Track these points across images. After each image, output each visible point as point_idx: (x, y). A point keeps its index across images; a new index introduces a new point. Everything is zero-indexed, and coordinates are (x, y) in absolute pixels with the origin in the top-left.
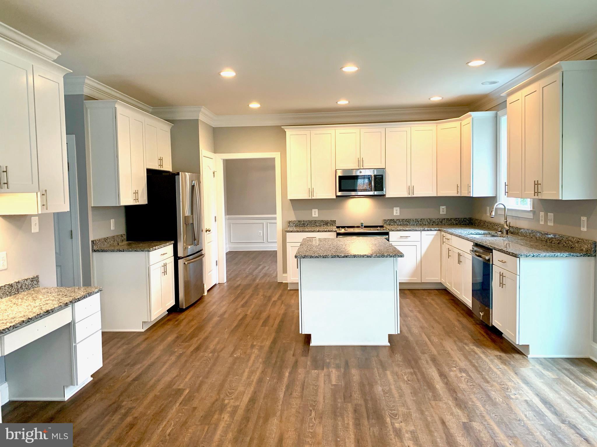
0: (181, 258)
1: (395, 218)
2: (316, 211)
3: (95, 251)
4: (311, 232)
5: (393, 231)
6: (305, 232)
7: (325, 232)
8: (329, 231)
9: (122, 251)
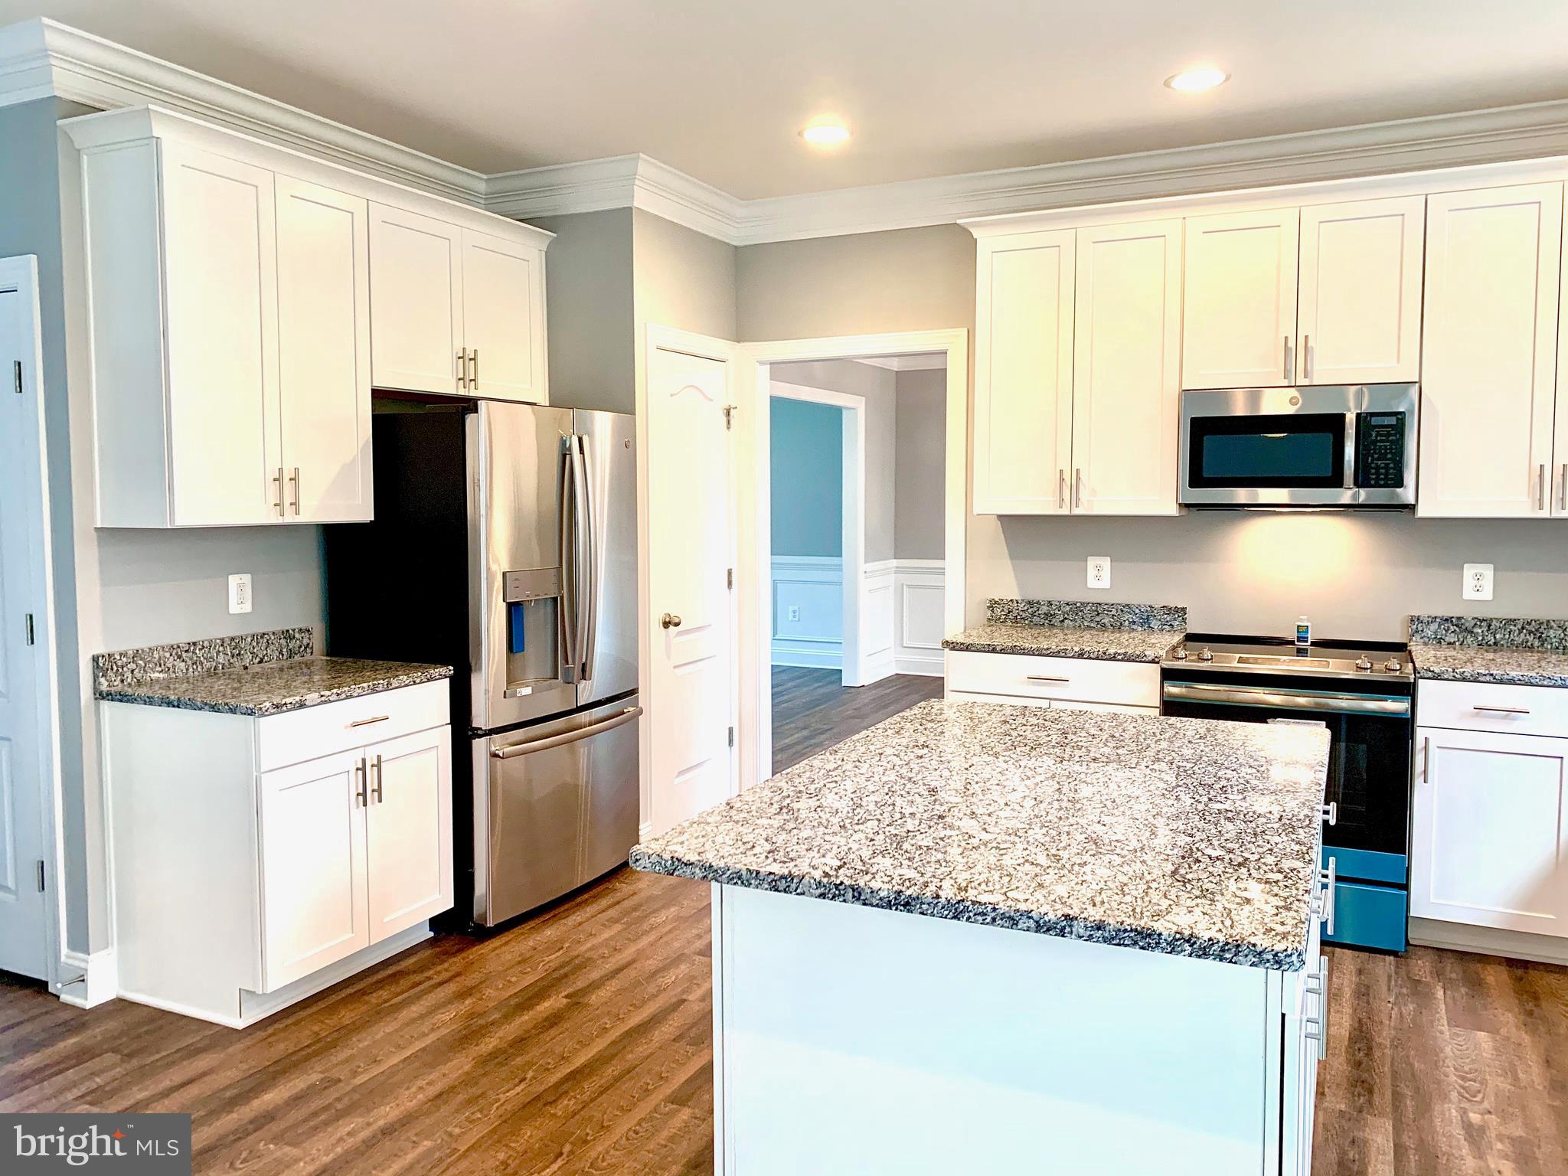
0: (480, 732)
1: (1468, 614)
2: (1102, 563)
3: (101, 696)
4: (1047, 655)
5: (1437, 677)
6: (1024, 654)
7: (1110, 659)
8: (1128, 658)
9: (174, 706)
